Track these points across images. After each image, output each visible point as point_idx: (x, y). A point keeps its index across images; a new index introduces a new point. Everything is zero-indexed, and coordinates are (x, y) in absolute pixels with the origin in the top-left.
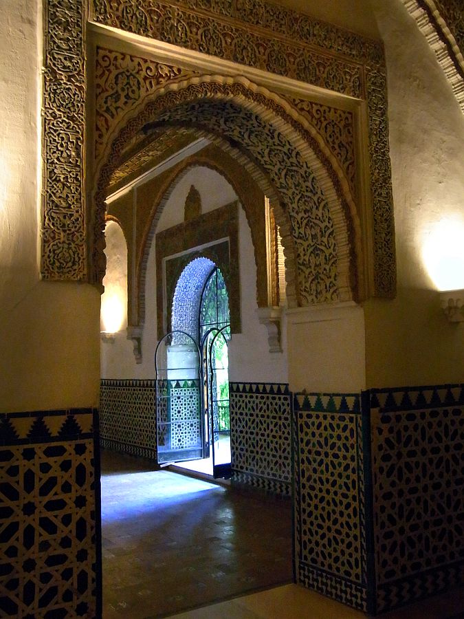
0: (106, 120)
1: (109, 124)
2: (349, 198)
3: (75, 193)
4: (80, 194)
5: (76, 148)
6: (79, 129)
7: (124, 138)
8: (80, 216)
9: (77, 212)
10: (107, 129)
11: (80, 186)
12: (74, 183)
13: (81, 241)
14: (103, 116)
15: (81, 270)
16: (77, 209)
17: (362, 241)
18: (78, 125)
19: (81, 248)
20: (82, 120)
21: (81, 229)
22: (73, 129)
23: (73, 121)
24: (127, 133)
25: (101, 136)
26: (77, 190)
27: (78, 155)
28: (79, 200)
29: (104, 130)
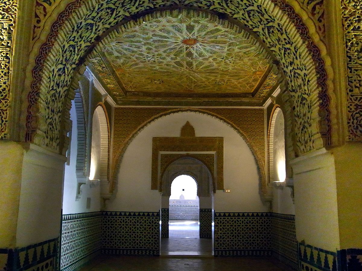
0: (45, 9)
1: (47, 10)
2: (316, 39)
3: (4, 69)
4: (8, 69)
5: (9, 33)
6: (12, 17)
7: (62, 20)
8: (7, 86)
9: (5, 83)
10: (45, 15)
11: (9, 63)
12: (4, 60)
13: (5, 107)
14: (41, 5)
15: (3, 130)
16: (4, 81)
17: (334, 81)
18: (11, 14)
19: (5, 112)
20: (16, 10)
21: (7, 98)
22: (7, 18)
23: (8, 12)
24: (66, 16)
25: (39, 22)
26: (6, 65)
27: (10, 38)
28: (7, 74)
29: (41, 17)
